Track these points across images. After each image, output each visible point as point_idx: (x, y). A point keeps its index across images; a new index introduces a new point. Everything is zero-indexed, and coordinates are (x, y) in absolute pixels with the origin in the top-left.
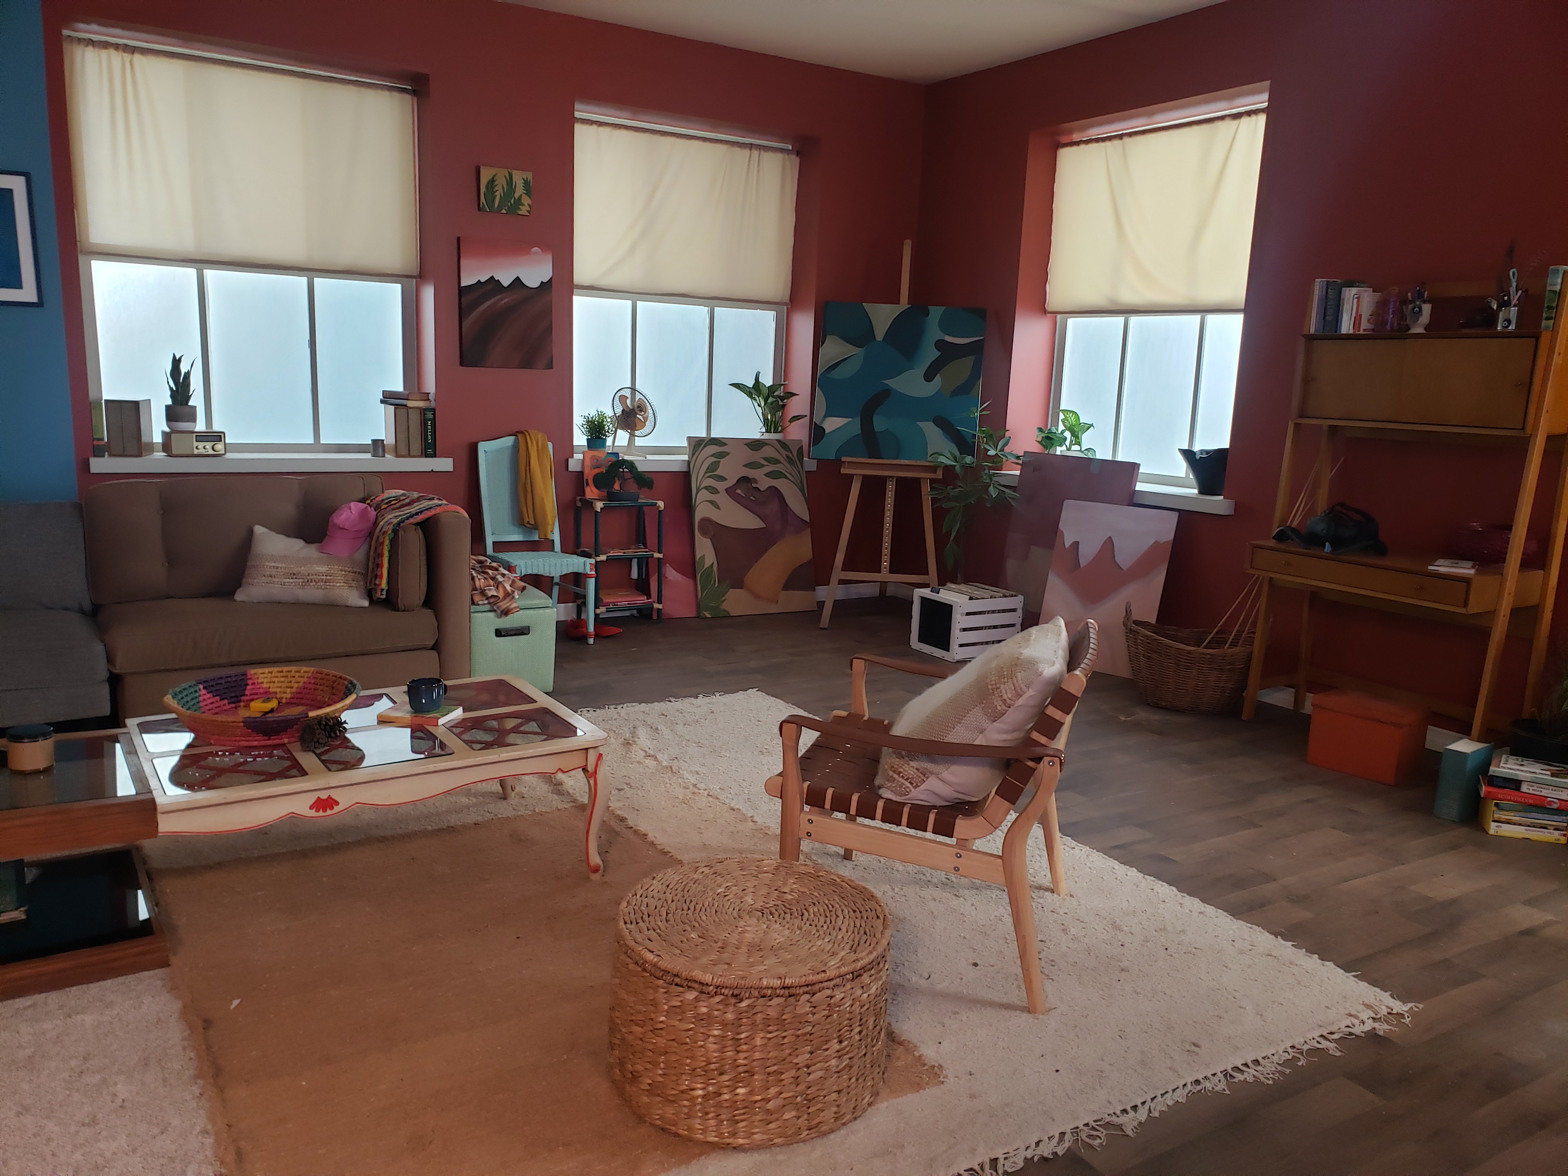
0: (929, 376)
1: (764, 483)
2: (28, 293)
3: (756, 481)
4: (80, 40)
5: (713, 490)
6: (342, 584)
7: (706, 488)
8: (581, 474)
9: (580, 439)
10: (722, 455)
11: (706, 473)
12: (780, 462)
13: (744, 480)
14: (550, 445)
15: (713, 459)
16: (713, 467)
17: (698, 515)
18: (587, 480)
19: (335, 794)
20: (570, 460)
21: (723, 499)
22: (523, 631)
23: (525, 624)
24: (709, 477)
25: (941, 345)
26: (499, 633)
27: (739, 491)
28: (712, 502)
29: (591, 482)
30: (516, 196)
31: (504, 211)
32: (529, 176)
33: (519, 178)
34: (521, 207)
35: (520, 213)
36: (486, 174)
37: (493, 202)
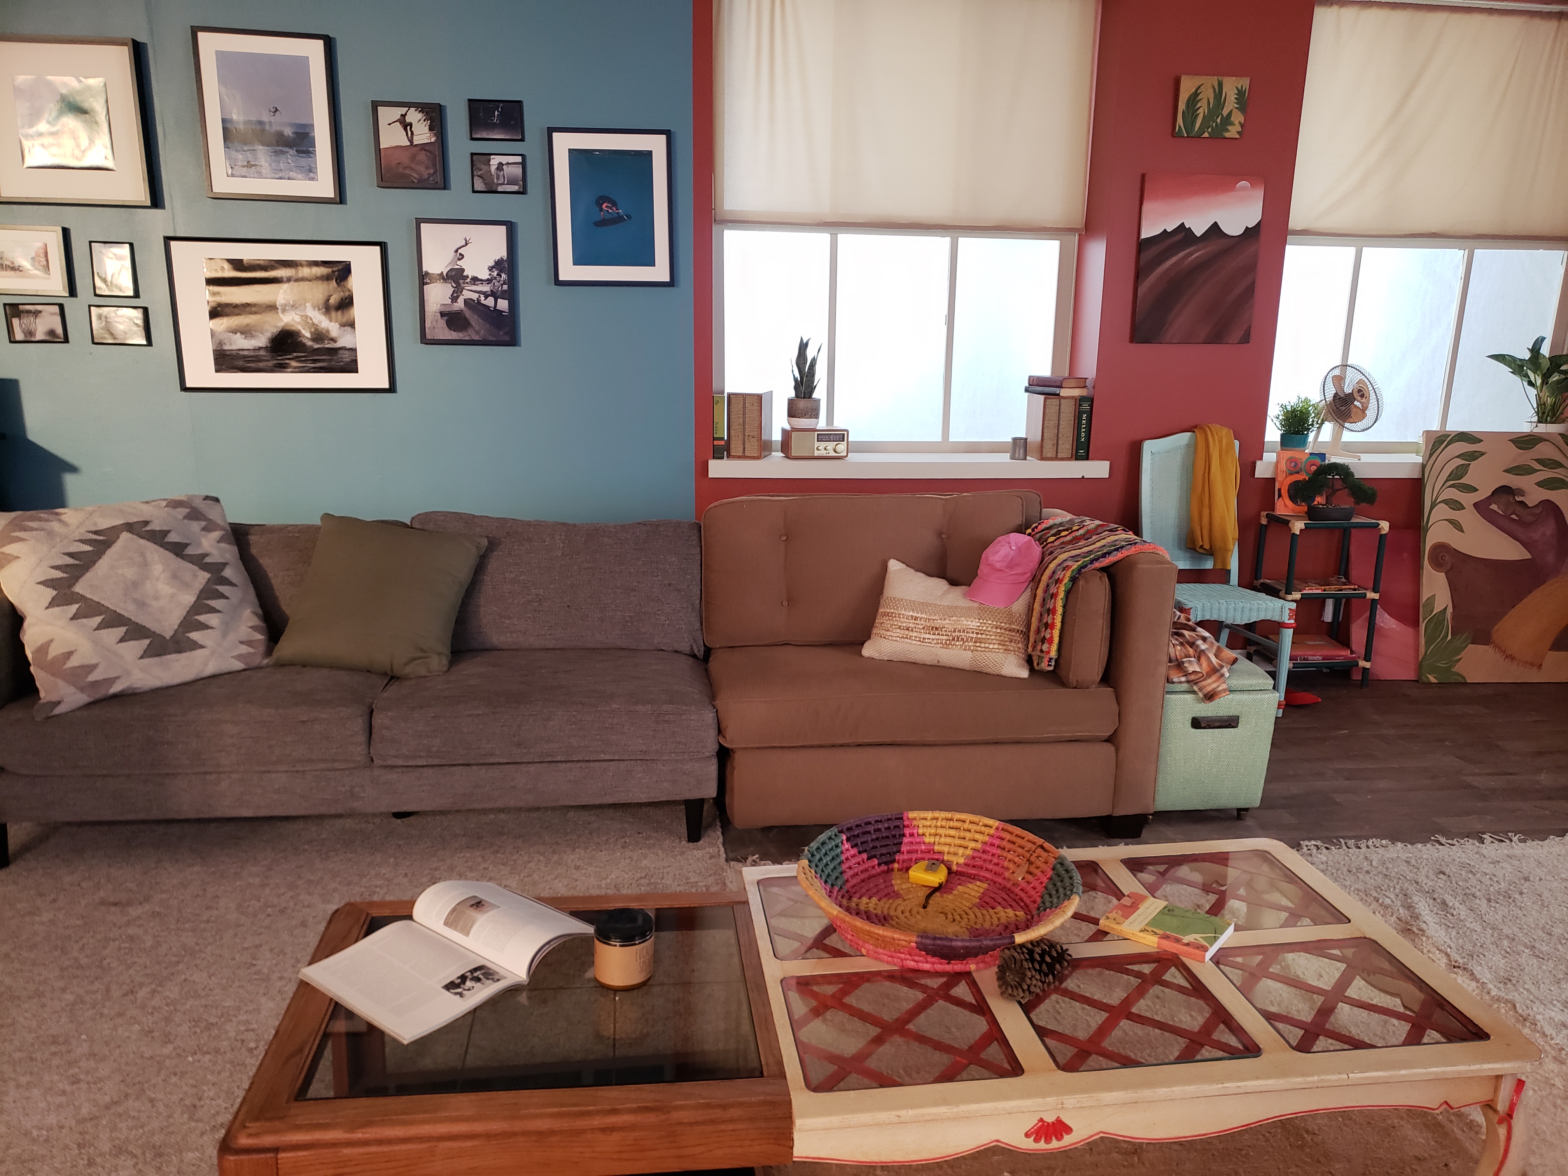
1: (1534, 496)
2: (660, 271)
3: (1521, 492)
5: (1456, 505)
6: (996, 646)
7: (1445, 502)
8: (1272, 481)
9: (1273, 433)
10: (1473, 456)
11: (1446, 481)
12: (1561, 466)
13: (1504, 491)
14: (1237, 443)
15: (1460, 462)
16: (1458, 473)
17: (1431, 539)
18: (1279, 490)
19: (1067, 1115)
20: (1258, 463)
21: (1469, 517)
22: (1230, 723)
23: (1232, 712)
24: (1450, 486)
26: (1196, 723)
28: (1451, 521)
29: (1284, 492)
30: (1225, 112)
31: (1206, 135)
32: (1244, 83)
33: (1231, 87)
34: (1229, 128)
35: (1227, 135)
36: (1187, 86)
37: (1193, 123)
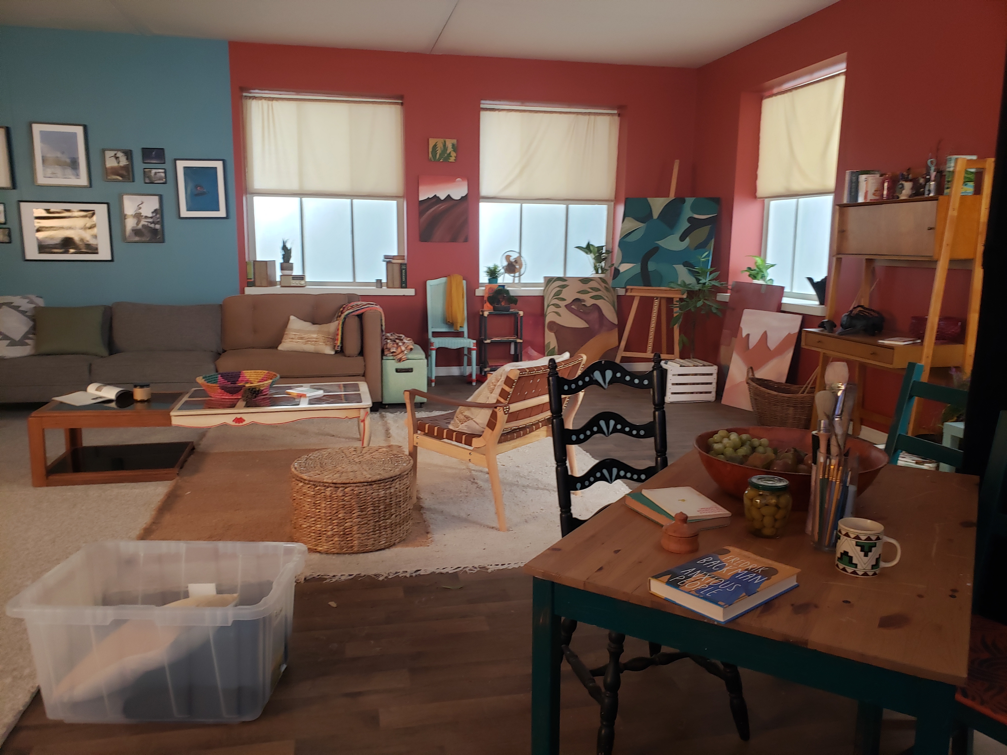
0: (682, 238)
1: (589, 302)
2: (222, 213)
3: (584, 301)
4: (250, 97)
5: (557, 306)
6: (322, 343)
7: (553, 305)
8: (482, 297)
9: (484, 278)
10: (564, 287)
11: (553, 297)
12: (600, 290)
13: (577, 300)
14: (464, 282)
15: (558, 289)
16: (558, 293)
17: (548, 320)
18: (485, 300)
19: (244, 416)
20: (477, 290)
21: (563, 311)
22: (410, 370)
23: (410, 367)
24: (556, 298)
25: (691, 220)
26: (398, 371)
27: (573, 307)
28: (556, 313)
29: (487, 301)
30: (448, 152)
31: (441, 161)
32: (455, 141)
33: (450, 143)
34: (450, 158)
35: (450, 161)
36: (432, 142)
37: (436, 156)
